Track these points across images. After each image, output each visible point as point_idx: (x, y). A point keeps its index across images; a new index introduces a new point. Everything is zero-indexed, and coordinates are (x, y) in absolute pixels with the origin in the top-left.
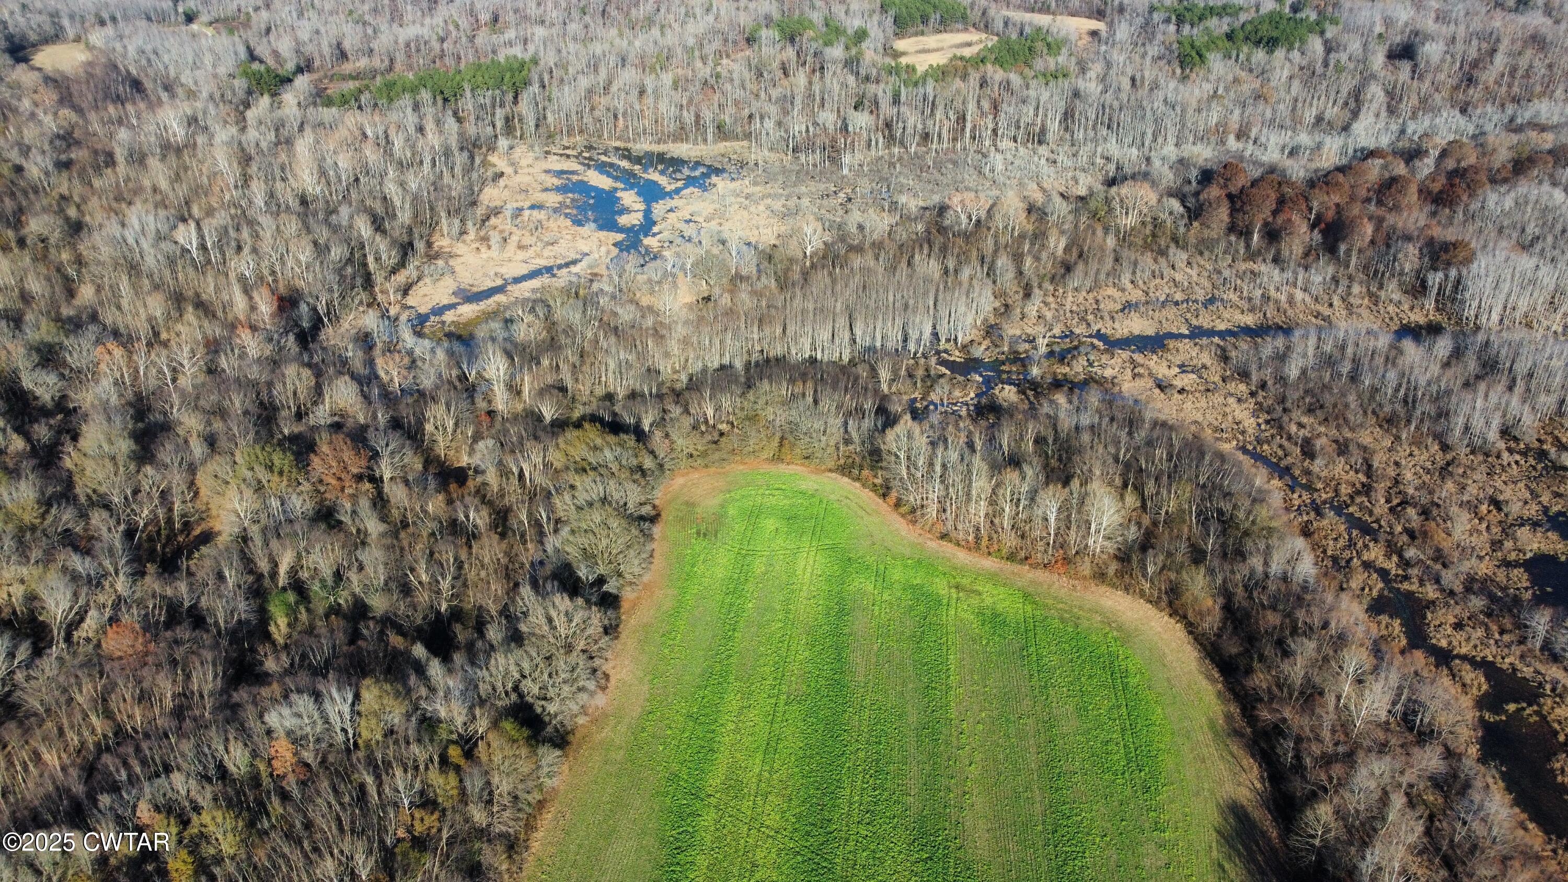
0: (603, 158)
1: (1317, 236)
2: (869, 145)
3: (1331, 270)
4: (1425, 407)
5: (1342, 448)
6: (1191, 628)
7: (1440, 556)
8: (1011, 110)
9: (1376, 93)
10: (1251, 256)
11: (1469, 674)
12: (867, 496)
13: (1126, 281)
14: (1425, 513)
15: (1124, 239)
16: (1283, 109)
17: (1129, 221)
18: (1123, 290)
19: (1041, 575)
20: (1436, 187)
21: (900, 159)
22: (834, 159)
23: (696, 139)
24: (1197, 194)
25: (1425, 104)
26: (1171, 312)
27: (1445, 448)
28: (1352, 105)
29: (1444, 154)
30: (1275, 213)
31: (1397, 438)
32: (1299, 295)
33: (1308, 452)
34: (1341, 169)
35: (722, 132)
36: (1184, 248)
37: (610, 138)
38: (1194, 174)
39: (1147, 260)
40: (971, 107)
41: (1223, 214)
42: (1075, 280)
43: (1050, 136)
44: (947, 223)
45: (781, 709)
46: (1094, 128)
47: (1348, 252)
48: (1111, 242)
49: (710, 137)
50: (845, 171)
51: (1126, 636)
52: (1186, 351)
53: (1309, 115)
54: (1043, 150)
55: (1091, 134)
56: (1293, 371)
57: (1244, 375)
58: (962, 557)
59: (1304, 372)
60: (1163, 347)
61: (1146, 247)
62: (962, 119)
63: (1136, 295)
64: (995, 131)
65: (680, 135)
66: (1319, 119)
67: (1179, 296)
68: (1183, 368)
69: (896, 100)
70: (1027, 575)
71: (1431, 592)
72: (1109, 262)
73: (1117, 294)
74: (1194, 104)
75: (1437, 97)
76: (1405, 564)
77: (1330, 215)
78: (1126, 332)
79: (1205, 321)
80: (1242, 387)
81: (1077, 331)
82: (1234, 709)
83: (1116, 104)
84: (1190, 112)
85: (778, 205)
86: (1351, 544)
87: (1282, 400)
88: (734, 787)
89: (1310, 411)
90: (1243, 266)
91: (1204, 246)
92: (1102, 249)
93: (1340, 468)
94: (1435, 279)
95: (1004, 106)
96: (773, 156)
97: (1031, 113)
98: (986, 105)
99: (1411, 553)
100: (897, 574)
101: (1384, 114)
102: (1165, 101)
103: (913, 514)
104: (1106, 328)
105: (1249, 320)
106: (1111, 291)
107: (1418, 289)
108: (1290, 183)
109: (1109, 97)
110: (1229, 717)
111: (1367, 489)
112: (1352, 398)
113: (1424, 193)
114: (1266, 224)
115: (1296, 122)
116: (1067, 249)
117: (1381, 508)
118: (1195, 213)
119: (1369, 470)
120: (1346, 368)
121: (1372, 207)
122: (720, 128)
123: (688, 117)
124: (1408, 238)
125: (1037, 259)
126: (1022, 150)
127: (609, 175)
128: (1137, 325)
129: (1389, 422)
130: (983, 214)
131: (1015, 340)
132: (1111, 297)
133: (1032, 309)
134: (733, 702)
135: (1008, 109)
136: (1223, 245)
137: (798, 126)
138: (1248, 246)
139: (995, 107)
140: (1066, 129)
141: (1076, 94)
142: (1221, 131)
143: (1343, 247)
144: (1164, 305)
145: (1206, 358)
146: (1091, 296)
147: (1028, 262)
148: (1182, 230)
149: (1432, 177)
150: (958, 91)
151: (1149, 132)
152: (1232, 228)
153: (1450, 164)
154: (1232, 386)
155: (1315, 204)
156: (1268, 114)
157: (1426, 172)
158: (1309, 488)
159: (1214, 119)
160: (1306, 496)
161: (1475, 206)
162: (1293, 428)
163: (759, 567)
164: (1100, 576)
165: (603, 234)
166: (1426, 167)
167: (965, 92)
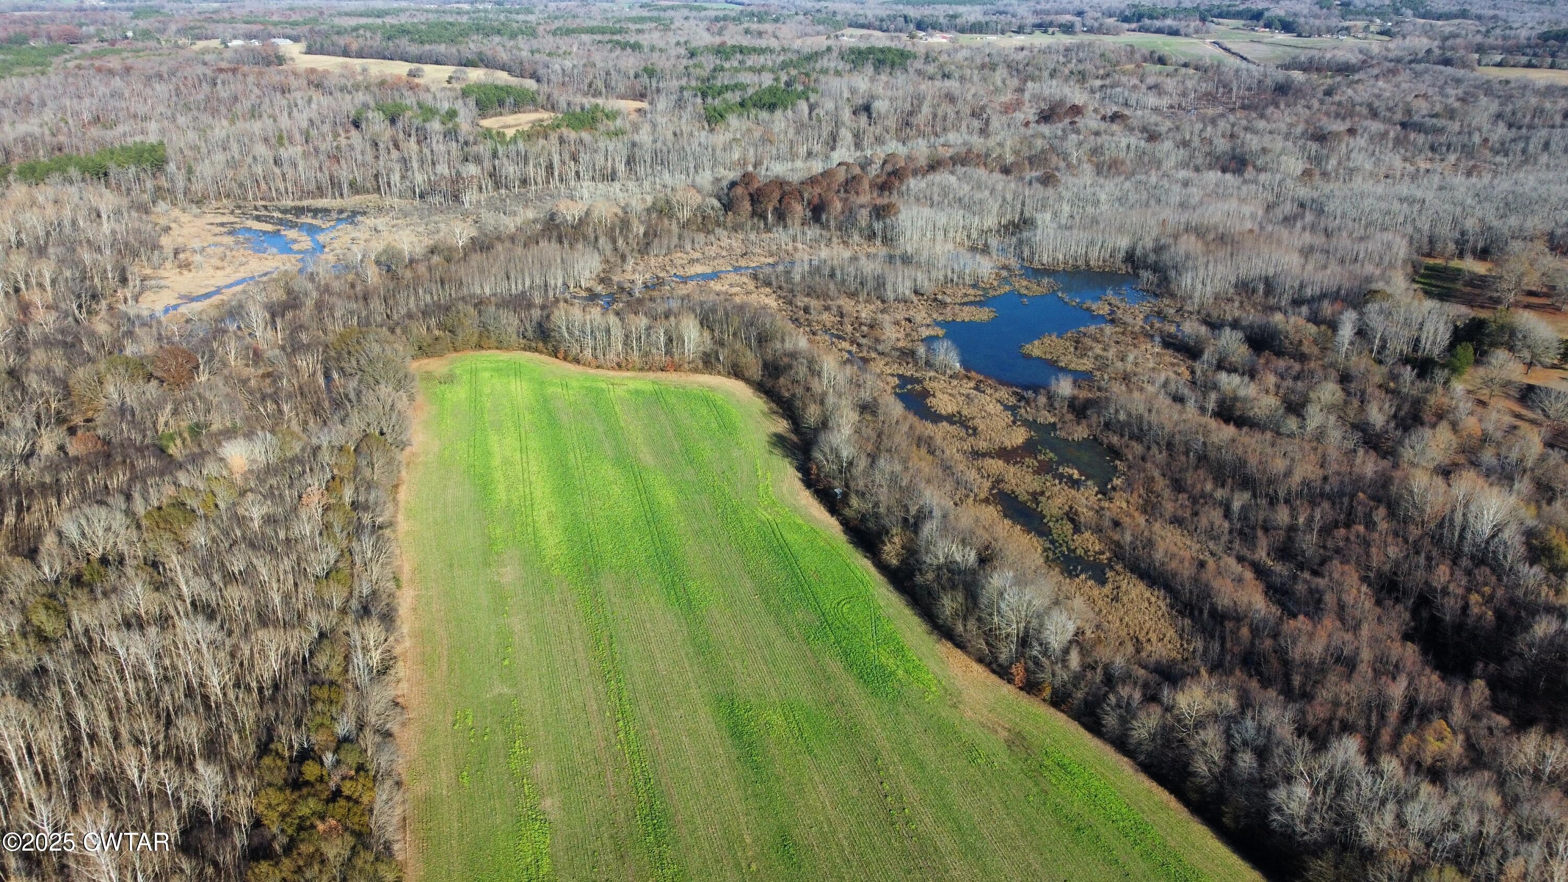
0: (256, 213)
1: (809, 214)
2: (481, 188)
3: (818, 232)
4: (871, 284)
5: (827, 308)
6: (748, 381)
7: (877, 340)
8: (587, 157)
9: (846, 136)
10: (768, 229)
11: (890, 379)
12: (544, 358)
13: (688, 247)
14: (871, 327)
15: (684, 226)
16: (784, 148)
17: (686, 214)
18: (687, 253)
19: (660, 374)
20: (880, 181)
21: (507, 196)
22: (456, 198)
23: (334, 193)
24: (728, 195)
25: (879, 140)
26: (721, 261)
27: (883, 302)
28: (831, 144)
29: (885, 162)
30: (780, 201)
31: (858, 302)
32: (800, 246)
33: (806, 310)
34: (822, 175)
35: (355, 188)
36: (725, 228)
37: (255, 199)
38: (725, 183)
39: (701, 237)
40: (556, 159)
41: (747, 205)
42: (655, 249)
43: (620, 174)
44: (558, 221)
45: (523, 436)
46: (651, 167)
47: (827, 221)
48: (675, 228)
49: (345, 191)
50: (467, 206)
51: (711, 388)
52: (734, 278)
53: (802, 150)
54: (617, 185)
55: (649, 171)
56: (797, 278)
57: (768, 284)
58: (611, 373)
59: (803, 277)
60: (719, 278)
61: (699, 230)
62: (550, 167)
63: (697, 255)
64: (577, 173)
65: (320, 192)
66: (810, 154)
67: (724, 253)
68: (731, 285)
69: (495, 155)
70: (652, 375)
71: (873, 355)
72: (675, 240)
73: (685, 256)
74: (721, 146)
75: (888, 137)
76: (859, 345)
77: (816, 201)
78: (693, 273)
79: (743, 263)
80: (768, 290)
81: (661, 275)
82: (774, 406)
83: (665, 149)
84: (718, 152)
85: (421, 229)
86: (833, 343)
87: (792, 291)
88: (507, 462)
89: (808, 295)
90: (764, 236)
91: (736, 228)
92: (669, 231)
93: (825, 316)
94: (878, 226)
95: (582, 154)
96: (403, 202)
97: (602, 159)
98: (567, 157)
99: (863, 341)
100: (574, 384)
101: (852, 148)
102: (700, 144)
103: (577, 361)
104: (681, 272)
105: (771, 260)
106: (679, 255)
107: (871, 236)
108: (789, 183)
109: (659, 145)
110: (770, 409)
111: (841, 323)
112: (832, 286)
113: (872, 185)
114: (775, 209)
115: (794, 156)
116: (645, 235)
117: (849, 328)
118: (728, 205)
119: (842, 315)
120: (827, 272)
121: (842, 195)
122: (352, 185)
123: (324, 178)
124: (862, 206)
125: (626, 238)
126: (600, 185)
127: (266, 222)
128: (699, 269)
129: (853, 295)
130: (583, 214)
131: (618, 283)
132: (679, 258)
133: (629, 267)
134: (493, 438)
135: (584, 157)
136: (749, 223)
137: (420, 178)
138: (766, 224)
139: (575, 159)
140: (631, 170)
141: (634, 144)
142: (743, 162)
143: (824, 217)
144: (715, 258)
145: (745, 279)
146: (667, 259)
147: (620, 242)
148: (722, 219)
149: (878, 176)
150: (543, 147)
151: (692, 166)
152: (754, 214)
153: (889, 168)
154: (762, 290)
155: (806, 195)
156: (774, 152)
157: (874, 173)
158: (809, 325)
159: (736, 156)
160: (807, 329)
161: (904, 188)
162: (799, 304)
163: (487, 390)
164: (696, 370)
165: (285, 256)
166: (874, 170)
167: (547, 147)
